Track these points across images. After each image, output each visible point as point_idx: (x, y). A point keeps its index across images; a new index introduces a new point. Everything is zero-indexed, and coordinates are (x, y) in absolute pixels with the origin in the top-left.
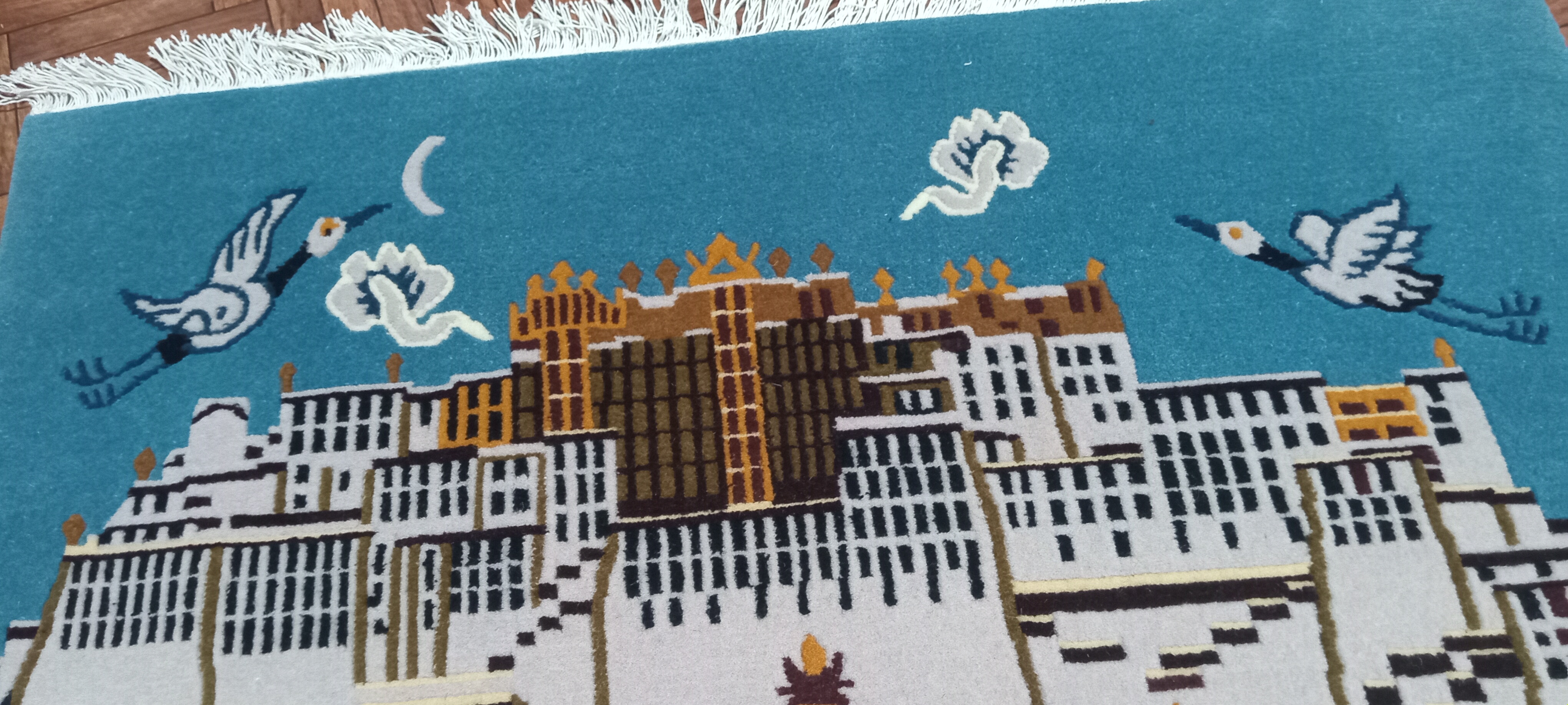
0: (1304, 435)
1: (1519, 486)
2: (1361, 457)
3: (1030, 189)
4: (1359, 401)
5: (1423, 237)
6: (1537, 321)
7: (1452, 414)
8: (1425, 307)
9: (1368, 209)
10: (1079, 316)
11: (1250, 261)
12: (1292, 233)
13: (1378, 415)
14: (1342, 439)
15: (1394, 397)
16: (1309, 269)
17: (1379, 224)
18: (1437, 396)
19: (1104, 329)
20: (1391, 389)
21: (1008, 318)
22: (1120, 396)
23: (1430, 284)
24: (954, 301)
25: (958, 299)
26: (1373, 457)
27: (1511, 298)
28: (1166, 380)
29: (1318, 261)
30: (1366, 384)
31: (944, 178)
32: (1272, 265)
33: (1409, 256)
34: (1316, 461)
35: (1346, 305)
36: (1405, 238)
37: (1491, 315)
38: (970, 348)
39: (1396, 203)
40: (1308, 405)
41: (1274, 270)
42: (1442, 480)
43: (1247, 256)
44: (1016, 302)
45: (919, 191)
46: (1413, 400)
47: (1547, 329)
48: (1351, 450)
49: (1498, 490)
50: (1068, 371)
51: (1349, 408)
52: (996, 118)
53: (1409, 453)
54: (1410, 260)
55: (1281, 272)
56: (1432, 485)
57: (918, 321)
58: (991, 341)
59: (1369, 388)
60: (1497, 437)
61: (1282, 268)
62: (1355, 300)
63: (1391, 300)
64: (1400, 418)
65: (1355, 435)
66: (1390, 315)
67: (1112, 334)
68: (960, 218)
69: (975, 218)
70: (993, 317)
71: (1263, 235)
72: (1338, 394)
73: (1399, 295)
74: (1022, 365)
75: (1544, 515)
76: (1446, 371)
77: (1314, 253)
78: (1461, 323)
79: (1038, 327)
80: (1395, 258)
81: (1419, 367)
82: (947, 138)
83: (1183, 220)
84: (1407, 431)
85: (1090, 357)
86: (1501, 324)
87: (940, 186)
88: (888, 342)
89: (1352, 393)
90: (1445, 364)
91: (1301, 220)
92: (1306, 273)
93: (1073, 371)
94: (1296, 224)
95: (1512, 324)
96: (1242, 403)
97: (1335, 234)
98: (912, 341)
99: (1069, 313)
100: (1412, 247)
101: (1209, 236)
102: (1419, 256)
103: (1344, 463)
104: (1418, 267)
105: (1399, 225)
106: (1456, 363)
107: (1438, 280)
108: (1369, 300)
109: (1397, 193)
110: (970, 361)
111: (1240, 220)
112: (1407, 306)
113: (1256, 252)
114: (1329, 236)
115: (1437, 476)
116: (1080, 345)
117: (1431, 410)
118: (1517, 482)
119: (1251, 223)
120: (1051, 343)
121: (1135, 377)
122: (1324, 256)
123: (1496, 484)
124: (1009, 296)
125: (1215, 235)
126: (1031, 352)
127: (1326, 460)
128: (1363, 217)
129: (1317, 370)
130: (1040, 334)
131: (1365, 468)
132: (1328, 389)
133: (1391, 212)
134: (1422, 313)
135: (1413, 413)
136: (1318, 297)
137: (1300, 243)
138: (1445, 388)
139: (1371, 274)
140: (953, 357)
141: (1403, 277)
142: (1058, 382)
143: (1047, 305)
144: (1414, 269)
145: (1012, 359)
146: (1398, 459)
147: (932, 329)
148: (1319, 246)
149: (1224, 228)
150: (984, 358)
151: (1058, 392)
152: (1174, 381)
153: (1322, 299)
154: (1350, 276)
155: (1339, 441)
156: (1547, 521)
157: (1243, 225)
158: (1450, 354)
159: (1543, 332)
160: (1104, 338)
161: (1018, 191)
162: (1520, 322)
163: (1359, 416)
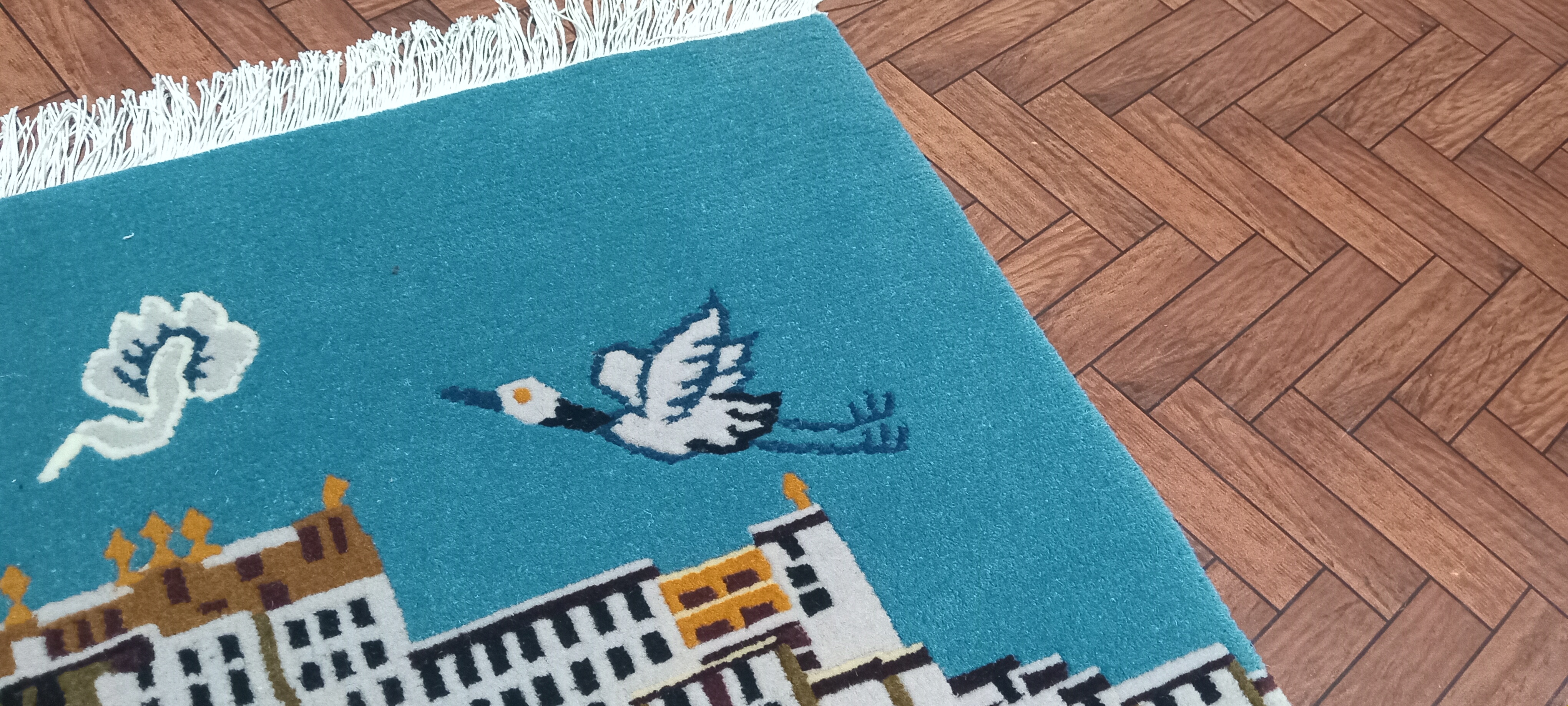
0: (638, 653)
1: (909, 645)
2: (714, 664)
3: (234, 396)
4: (703, 584)
5: (751, 349)
6: (893, 423)
7: (816, 569)
8: (765, 437)
9: (682, 328)
10: (316, 565)
11: (546, 429)
12: (594, 380)
13: (729, 597)
14: (689, 645)
15: (744, 567)
16: (620, 423)
17: (697, 344)
18: (795, 551)
19: (353, 576)
20: (740, 558)
21: (212, 597)
22: (384, 671)
23: (767, 406)
24: (125, 590)
25: (131, 585)
26: (729, 659)
27: (861, 401)
28: (448, 628)
29: (630, 409)
30: (707, 559)
31: (106, 405)
32: (574, 428)
33: (737, 376)
34: (658, 688)
35: (670, 459)
36: (730, 355)
37: (842, 428)
38: (153, 659)
39: (714, 312)
40: (640, 610)
41: (578, 433)
42: (817, 665)
43: (540, 423)
44: (221, 567)
45: (65, 434)
46: (767, 566)
47: (907, 430)
48: (701, 657)
49: (886, 658)
50: (306, 654)
51: (691, 599)
52: (176, 304)
53: (772, 639)
54: (739, 381)
55: (586, 434)
56: (806, 676)
57: (69, 639)
58: (184, 640)
59: (712, 563)
60: (873, 585)
61: (587, 429)
62: (680, 449)
63: (726, 439)
64: (754, 595)
65: (705, 634)
66: (724, 458)
67: (366, 580)
68: (133, 458)
69: (157, 454)
70: (188, 599)
71: (557, 390)
72: (675, 582)
73: (732, 430)
74: (237, 664)
75: (944, 674)
76: (799, 515)
77: (624, 400)
78: (810, 447)
79: (257, 599)
80: (721, 384)
81: (769, 519)
82: (106, 346)
83: (451, 394)
84: (766, 610)
85: (337, 622)
86: (855, 437)
87: (98, 419)
88: (25, 683)
89: (693, 577)
90: (798, 507)
91: (603, 361)
92: (617, 429)
93: (313, 651)
94: (597, 368)
95: (867, 433)
96: (554, 631)
97: (646, 368)
98: (61, 670)
99: (303, 564)
100: (740, 364)
101: (488, 408)
102: (749, 375)
103: (694, 678)
104: (751, 389)
105: (720, 342)
106: (811, 501)
107: (774, 399)
108: (698, 446)
109: (714, 301)
110: (155, 680)
111: (527, 377)
112: (744, 440)
113: (552, 415)
114: (640, 372)
115: (810, 661)
116: (320, 608)
117: (791, 572)
118: (905, 639)
119: (540, 379)
120: (278, 617)
121: (405, 635)
122: (636, 401)
123: (882, 650)
124: (210, 562)
125: (494, 403)
126: (249, 641)
127: (671, 683)
128: (678, 338)
129: (646, 557)
130: (260, 608)
131: (721, 677)
132: (662, 579)
133: (709, 326)
134: (763, 446)
135: (770, 582)
136: (636, 456)
137: (606, 390)
138: (803, 537)
139: (695, 411)
140: (130, 679)
141: (734, 405)
142: (292, 673)
143: (265, 561)
144: (746, 391)
145: (221, 658)
146: (760, 653)
147: (93, 643)
148: (630, 390)
149: (506, 393)
150: (178, 667)
151: (295, 690)
152: (458, 626)
153: (641, 457)
154: (672, 419)
155: (685, 649)
156: (948, 681)
157: (531, 383)
158: (803, 491)
159: (904, 433)
160: (353, 590)
161: (217, 401)
162: (875, 428)
163: (705, 606)
